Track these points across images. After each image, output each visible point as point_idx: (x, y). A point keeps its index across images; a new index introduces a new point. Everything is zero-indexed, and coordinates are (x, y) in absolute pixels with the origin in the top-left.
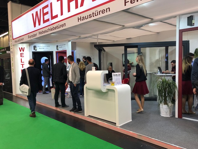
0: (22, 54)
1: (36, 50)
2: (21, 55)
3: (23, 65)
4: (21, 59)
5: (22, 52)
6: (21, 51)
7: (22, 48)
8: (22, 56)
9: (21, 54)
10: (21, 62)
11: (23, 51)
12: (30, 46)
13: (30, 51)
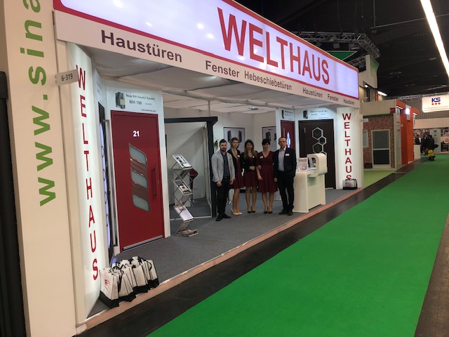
0: (82, 102)
2: (81, 105)
3: (87, 154)
9: (81, 98)
10: (84, 141)
11: (84, 86)
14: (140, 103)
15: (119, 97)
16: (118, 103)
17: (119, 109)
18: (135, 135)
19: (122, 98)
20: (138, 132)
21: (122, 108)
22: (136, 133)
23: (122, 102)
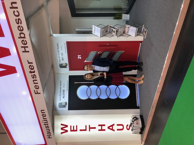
0: (72, 129)
1: (66, 103)
2: (74, 131)
3: (90, 128)
4: (81, 130)
5: (68, 129)
6: (67, 131)
7: (62, 129)
8: (75, 129)
9: (71, 131)
10: (86, 130)
11: (67, 126)
12: (58, 114)
13: (67, 114)
14: (62, 54)
15: (62, 66)
16: (65, 67)
17: (68, 66)
18: (80, 58)
19: (62, 64)
20: (79, 56)
21: (67, 65)
22: (79, 57)
23: (64, 65)
